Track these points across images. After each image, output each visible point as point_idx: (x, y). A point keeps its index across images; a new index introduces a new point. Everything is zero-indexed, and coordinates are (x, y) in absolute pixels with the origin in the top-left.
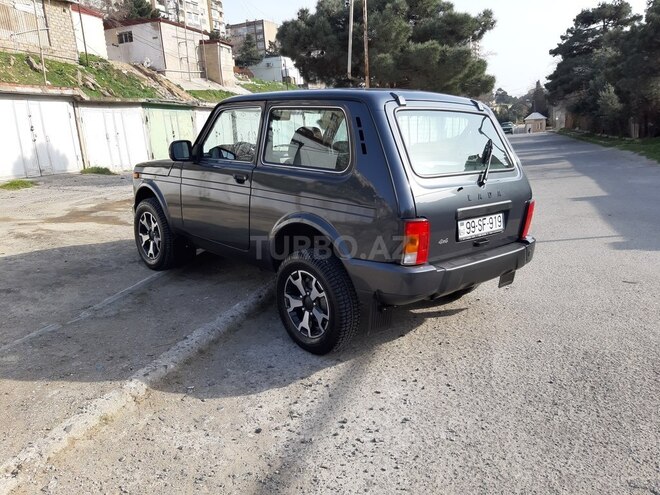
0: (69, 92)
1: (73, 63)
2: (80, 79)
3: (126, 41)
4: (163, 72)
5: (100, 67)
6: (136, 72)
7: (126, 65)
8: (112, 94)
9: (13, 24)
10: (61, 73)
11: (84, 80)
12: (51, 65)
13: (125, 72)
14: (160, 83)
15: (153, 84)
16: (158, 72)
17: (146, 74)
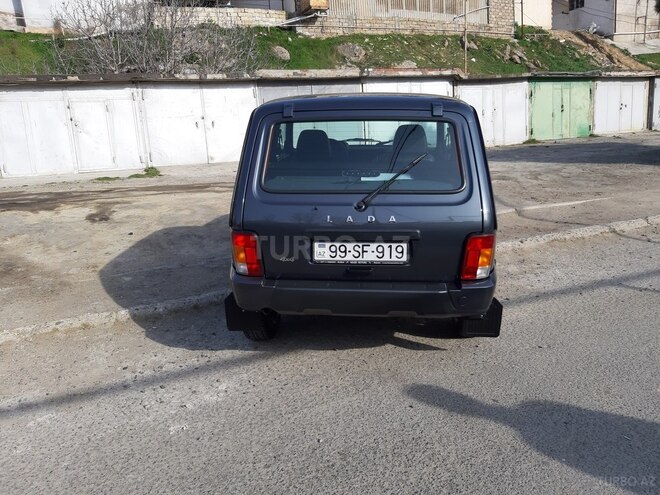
0: (448, 73)
1: (508, 37)
2: (508, 53)
3: (577, 7)
4: (611, 37)
5: (535, 39)
6: (576, 40)
7: (565, 34)
8: (537, 65)
9: (458, 7)
10: (489, 49)
11: (512, 53)
12: (482, 43)
13: (562, 41)
14: (601, 49)
15: (591, 51)
16: (606, 37)
17: (587, 41)
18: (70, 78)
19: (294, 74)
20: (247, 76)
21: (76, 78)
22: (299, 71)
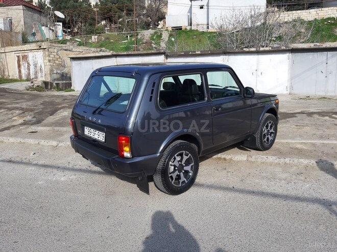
18: (197, 52)
19: (314, 45)
20: (283, 48)
21: (199, 52)
22: (318, 44)
